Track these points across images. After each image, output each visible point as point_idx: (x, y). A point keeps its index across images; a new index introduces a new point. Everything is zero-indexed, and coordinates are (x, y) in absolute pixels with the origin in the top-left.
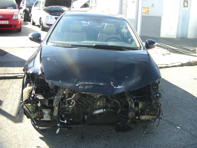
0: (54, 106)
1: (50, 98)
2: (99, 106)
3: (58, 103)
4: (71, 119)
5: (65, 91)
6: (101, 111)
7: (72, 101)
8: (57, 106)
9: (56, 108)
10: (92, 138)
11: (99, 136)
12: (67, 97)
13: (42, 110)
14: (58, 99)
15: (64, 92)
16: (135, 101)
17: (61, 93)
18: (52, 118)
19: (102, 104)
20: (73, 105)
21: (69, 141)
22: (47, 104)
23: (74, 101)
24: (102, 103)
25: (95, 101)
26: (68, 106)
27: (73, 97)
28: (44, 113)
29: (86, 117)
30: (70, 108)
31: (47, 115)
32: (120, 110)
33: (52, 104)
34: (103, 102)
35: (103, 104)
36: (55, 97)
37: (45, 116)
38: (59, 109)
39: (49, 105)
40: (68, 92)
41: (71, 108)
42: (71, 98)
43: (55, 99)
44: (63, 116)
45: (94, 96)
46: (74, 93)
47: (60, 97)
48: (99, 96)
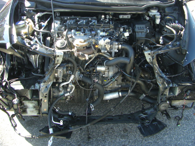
0: (41, 99)
1: (32, 88)
2: (111, 88)
3: (47, 92)
4: (70, 114)
6: (115, 95)
7: (70, 86)
8: (46, 97)
9: (46, 101)
10: (102, 135)
11: (112, 128)
12: (61, 81)
13: (24, 103)
14: (46, 87)
15: (56, 74)
16: (171, 85)
17: (51, 77)
18: (39, 113)
19: (116, 86)
20: (72, 92)
21: (69, 142)
22: (29, 97)
23: (73, 86)
24: (116, 84)
25: (105, 81)
26: (64, 95)
27: (70, 81)
28: (26, 106)
29: (92, 106)
30: (67, 96)
31: (33, 109)
32: (144, 95)
33: (38, 95)
34: (117, 82)
35: (117, 85)
36: (42, 84)
37: (28, 110)
38: (49, 101)
39: (32, 97)
40: (62, 75)
41: (69, 97)
42: (68, 81)
43: (41, 87)
44: (57, 110)
45: (104, 74)
46: (72, 74)
47: (49, 83)
48: (111, 74)
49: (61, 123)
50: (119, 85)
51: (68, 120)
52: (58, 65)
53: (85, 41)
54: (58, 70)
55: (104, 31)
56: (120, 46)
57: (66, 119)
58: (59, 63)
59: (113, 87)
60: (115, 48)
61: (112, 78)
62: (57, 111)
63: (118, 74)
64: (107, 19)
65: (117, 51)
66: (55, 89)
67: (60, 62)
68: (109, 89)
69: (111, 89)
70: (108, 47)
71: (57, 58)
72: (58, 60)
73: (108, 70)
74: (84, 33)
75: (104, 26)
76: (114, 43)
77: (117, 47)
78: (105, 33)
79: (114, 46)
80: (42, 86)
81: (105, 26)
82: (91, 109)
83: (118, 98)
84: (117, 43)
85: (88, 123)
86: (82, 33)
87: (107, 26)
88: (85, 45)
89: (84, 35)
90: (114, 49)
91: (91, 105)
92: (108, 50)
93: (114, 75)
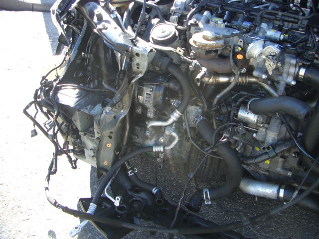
1: (87, 109)
2: (267, 171)
3: (115, 129)
4: (154, 191)
5: (141, 95)
6: (269, 191)
8: (110, 137)
9: (109, 145)
12: (151, 115)
14: (115, 117)
15: (140, 98)
17: (127, 100)
19: (279, 169)
20: (170, 147)
22: (79, 125)
23: (174, 134)
24: (280, 164)
25: (257, 149)
26: (151, 147)
27: (170, 121)
29: (207, 195)
34: (285, 162)
35: (284, 168)
36: (108, 109)
37: (86, 152)
41: (162, 156)
42: (166, 120)
43: (104, 113)
44: (130, 173)
45: (256, 132)
46: (177, 109)
47: (122, 111)
48: (271, 136)
49: (117, 203)
50: (290, 170)
51: (144, 203)
52: (140, 76)
53: (216, 39)
54: (144, 88)
55: (280, 29)
56: (302, 72)
57: (143, 199)
58: (141, 72)
59: (271, 170)
60: (288, 74)
61: (268, 148)
62: (130, 175)
63: (288, 143)
64: (306, 7)
65: (293, 83)
66: (141, 130)
67: (144, 71)
68: (264, 173)
69: (267, 174)
70: (270, 66)
71: (137, 60)
72: (138, 64)
73: (266, 126)
74: (229, 22)
75: (283, 18)
76: (287, 60)
77: (292, 70)
78: (280, 33)
79: (286, 67)
80: (106, 113)
81: (287, 19)
82: (203, 199)
83: (274, 200)
84: (294, 61)
85: (175, 227)
86: (224, 21)
87: (292, 20)
88: (211, 46)
89: (226, 26)
90: (285, 75)
91: (206, 193)
92: (270, 73)
93: (278, 141)
